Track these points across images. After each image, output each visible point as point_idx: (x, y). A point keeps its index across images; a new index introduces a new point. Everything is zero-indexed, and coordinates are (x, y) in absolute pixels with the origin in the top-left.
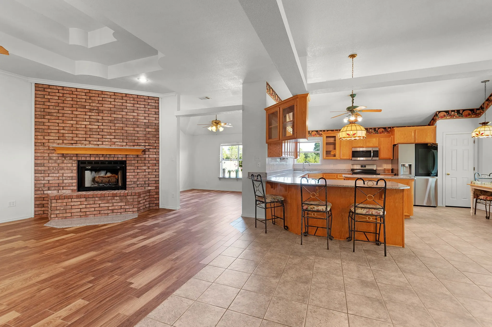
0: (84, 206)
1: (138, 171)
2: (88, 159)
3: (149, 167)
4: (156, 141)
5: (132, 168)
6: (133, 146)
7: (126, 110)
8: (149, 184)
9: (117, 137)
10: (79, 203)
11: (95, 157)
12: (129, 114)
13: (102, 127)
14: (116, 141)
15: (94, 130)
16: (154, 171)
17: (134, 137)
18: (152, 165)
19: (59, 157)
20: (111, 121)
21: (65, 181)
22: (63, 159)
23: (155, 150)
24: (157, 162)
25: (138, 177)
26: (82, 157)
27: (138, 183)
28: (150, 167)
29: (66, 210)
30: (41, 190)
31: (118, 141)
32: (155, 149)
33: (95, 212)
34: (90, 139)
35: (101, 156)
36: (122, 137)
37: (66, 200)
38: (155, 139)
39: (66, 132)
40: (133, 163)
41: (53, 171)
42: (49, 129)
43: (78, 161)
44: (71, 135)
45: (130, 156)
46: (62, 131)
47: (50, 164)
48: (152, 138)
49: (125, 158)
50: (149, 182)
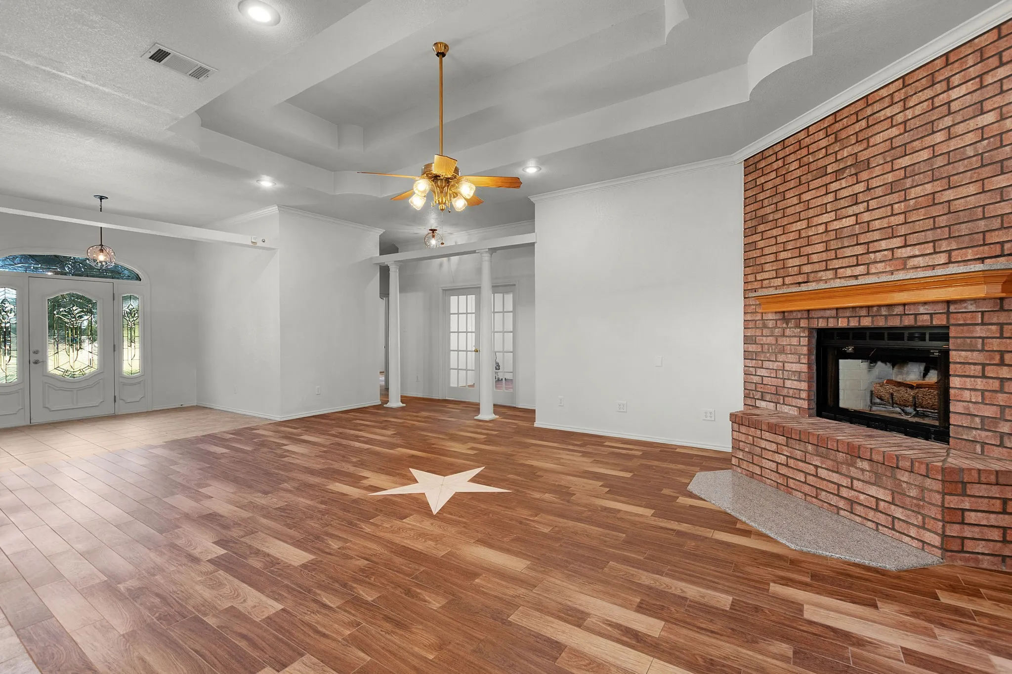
1: (1005, 372)
2: (832, 323)
5: (976, 357)
7: (948, 121)
9: (912, 239)
11: (848, 317)
12: (961, 128)
13: (866, 217)
14: (911, 254)
15: (846, 232)
17: (982, 223)
19: (778, 322)
20: (892, 188)
21: (788, 384)
22: (784, 325)
25: (1002, 398)
26: (818, 318)
31: (917, 253)
34: (836, 264)
35: (864, 312)
36: (930, 236)
39: (790, 256)
40: (980, 337)
41: (768, 355)
42: (763, 255)
43: (810, 330)
44: (797, 262)
45: (965, 308)
46: (783, 255)
47: (764, 338)
49: (944, 316)
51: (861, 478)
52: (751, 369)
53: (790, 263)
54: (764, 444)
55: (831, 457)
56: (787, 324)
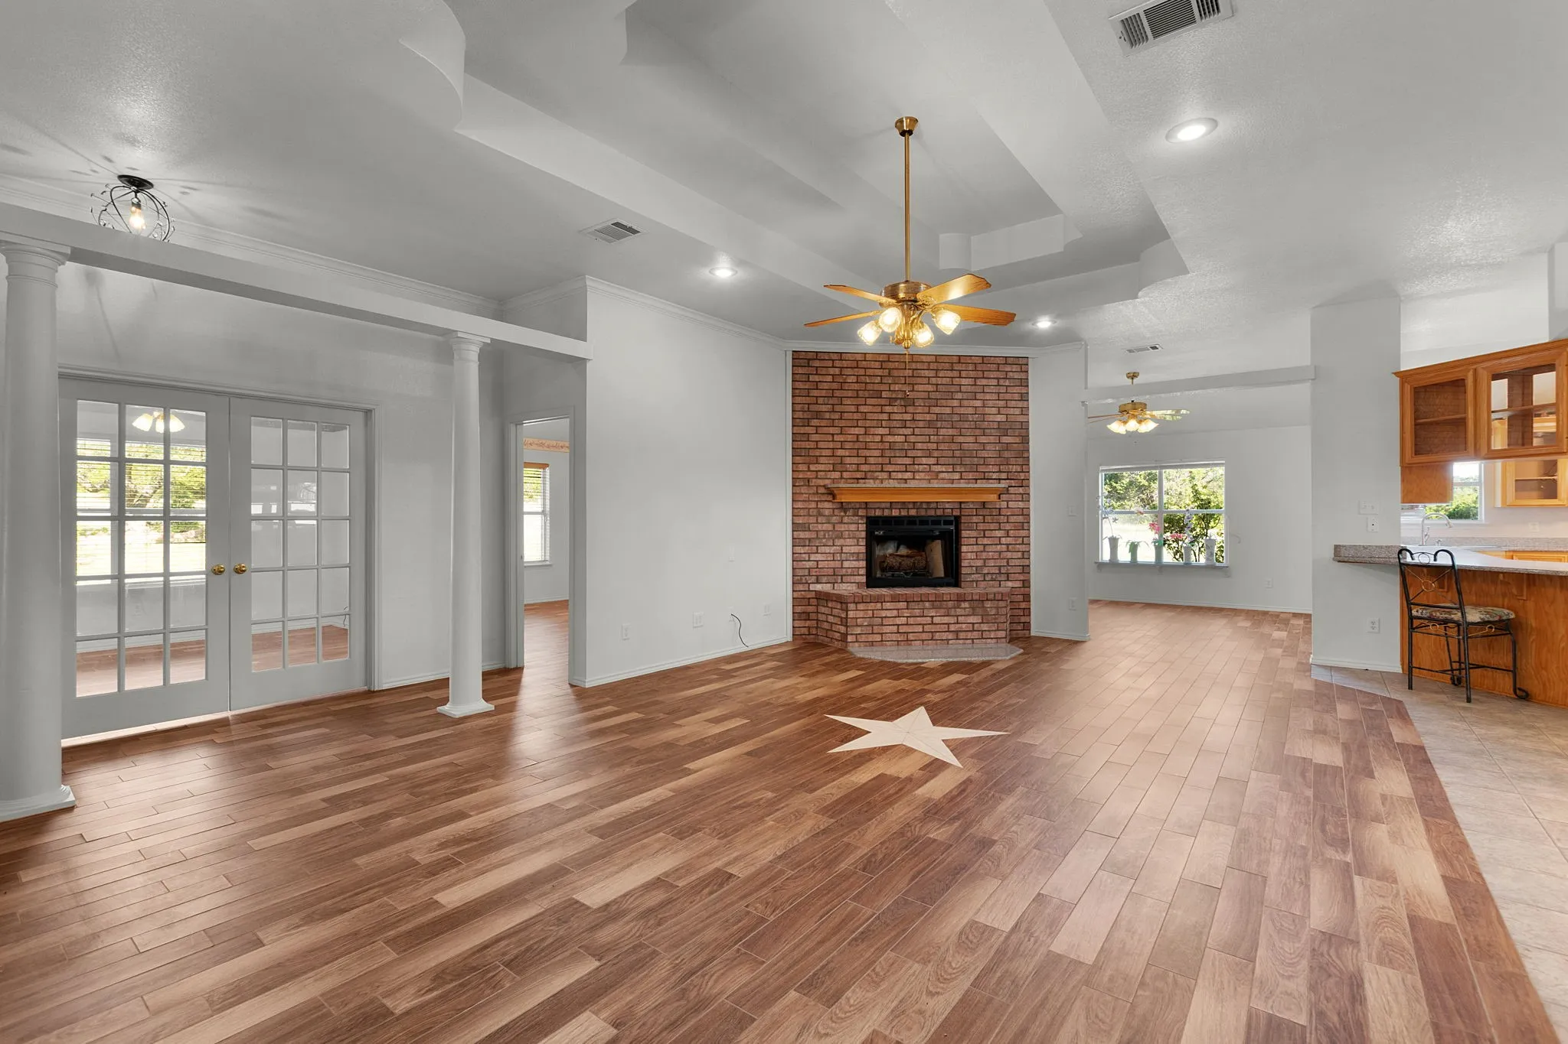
0: (903, 620)
1: (986, 541)
2: (887, 513)
3: (1008, 531)
4: (1023, 466)
5: (974, 534)
6: (974, 481)
7: (959, 396)
8: (1008, 574)
9: (942, 461)
10: (895, 613)
11: (900, 509)
12: (965, 403)
13: (912, 439)
14: (941, 470)
15: (898, 446)
16: (1020, 541)
17: (976, 459)
18: (1015, 526)
19: (836, 510)
20: (930, 424)
21: (846, 564)
22: (842, 514)
23: (1021, 490)
24: (1023, 518)
25: (984, 555)
26: (875, 509)
27: (986, 572)
28: (1011, 532)
29: (872, 626)
30: (804, 581)
31: (944, 470)
32: (1022, 486)
33: (924, 636)
34: (890, 468)
35: (911, 506)
36: (951, 461)
37: (872, 606)
38: (1020, 461)
39: (847, 454)
40: (975, 522)
41: (824, 540)
42: (817, 448)
43: (868, 518)
44: (855, 460)
45: (968, 505)
46: (840, 452)
47: (819, 525)
48: (1013, 461)
49: (959, 510)
50: (1008, 570)
52: (804, 555)
53: (848, 460)
56: (845, 513)
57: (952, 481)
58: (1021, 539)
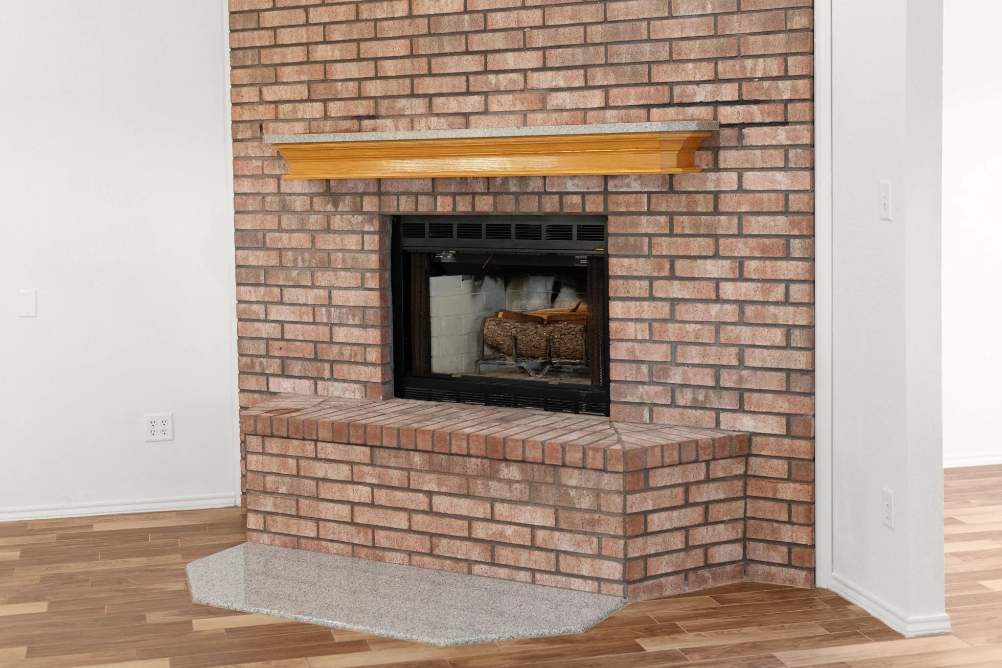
1: (676, 290)
2: (424, 206)
3: (741, 262)
4: (790, 60)
5: (642, 266)
6: (643, 113)
8: (741, 393)
9: (555, 58)
11: (454, 195)
14: (553, 84)
16: (778, 293)
17: (647, 47)
18: (764, 248)
19: (316, 200)
21: (341, 334)
22: (330, 208)
23: (782, 135)
24: (793, 224)
25: (672, 331)
26: (398, 194)
27: (678, 380)
28: (752, 267)
30: (258, 369)
31: (562, 84)
32: (785, 123)
34: (429, 86)
36: (580, 56)
38: (778, 43)
39: (337, 55)
40: (646, 235)
41: (295, 273)
42: (276, 46)
43: (382, 216)
44: (353, 70)
45: (628, 185)
46: (322, 52)
47: (285, 236)
48: (756, 44)
49: (601, 198)
50: (741, 379)
51: (508, 496)
52: (255, 307)
53: (339, 71)
54: (321, 470)
55: (458, 470)
56: (336, 205)
57: (582, 114)
58: (781, 288)
